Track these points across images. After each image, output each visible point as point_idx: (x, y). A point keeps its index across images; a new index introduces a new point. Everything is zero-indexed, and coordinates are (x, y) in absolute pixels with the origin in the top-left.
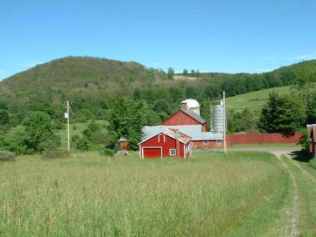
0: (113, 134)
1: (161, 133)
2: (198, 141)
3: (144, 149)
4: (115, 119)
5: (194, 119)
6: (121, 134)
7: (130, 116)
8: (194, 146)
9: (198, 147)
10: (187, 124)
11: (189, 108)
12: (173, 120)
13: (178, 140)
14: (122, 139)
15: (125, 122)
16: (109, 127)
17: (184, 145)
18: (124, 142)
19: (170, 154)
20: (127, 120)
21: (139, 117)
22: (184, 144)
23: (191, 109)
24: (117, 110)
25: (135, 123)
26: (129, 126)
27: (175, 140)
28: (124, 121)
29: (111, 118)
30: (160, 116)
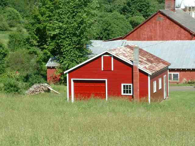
0: (35, 53)
1: (107, 53)
2: (189, 70)
3: (74, 81)
4: (38, 26)
5: (185, 29)
6: (49, 54)
7: (65, 20)
8: (181, 79)
9: (190, 81)
10: (172, 39)
11: (183, 7)
12: (146, 30)
13: (136, 67)
14: (50, 64)
15: (57, 31)
16: (28, 40)
17: (149, 78)
18: (53, 68)
19: (122, 94)
20: (60, 28)
21: (82, 23)
22: (147, 74)
23: (185, 10)
24: (43, 9)
25: (75, 35)
26: (64, 39)
27: (132, 66)
28: (54, 29)
29: (33, 24)
30: (131, 23)
